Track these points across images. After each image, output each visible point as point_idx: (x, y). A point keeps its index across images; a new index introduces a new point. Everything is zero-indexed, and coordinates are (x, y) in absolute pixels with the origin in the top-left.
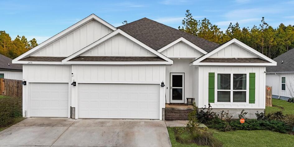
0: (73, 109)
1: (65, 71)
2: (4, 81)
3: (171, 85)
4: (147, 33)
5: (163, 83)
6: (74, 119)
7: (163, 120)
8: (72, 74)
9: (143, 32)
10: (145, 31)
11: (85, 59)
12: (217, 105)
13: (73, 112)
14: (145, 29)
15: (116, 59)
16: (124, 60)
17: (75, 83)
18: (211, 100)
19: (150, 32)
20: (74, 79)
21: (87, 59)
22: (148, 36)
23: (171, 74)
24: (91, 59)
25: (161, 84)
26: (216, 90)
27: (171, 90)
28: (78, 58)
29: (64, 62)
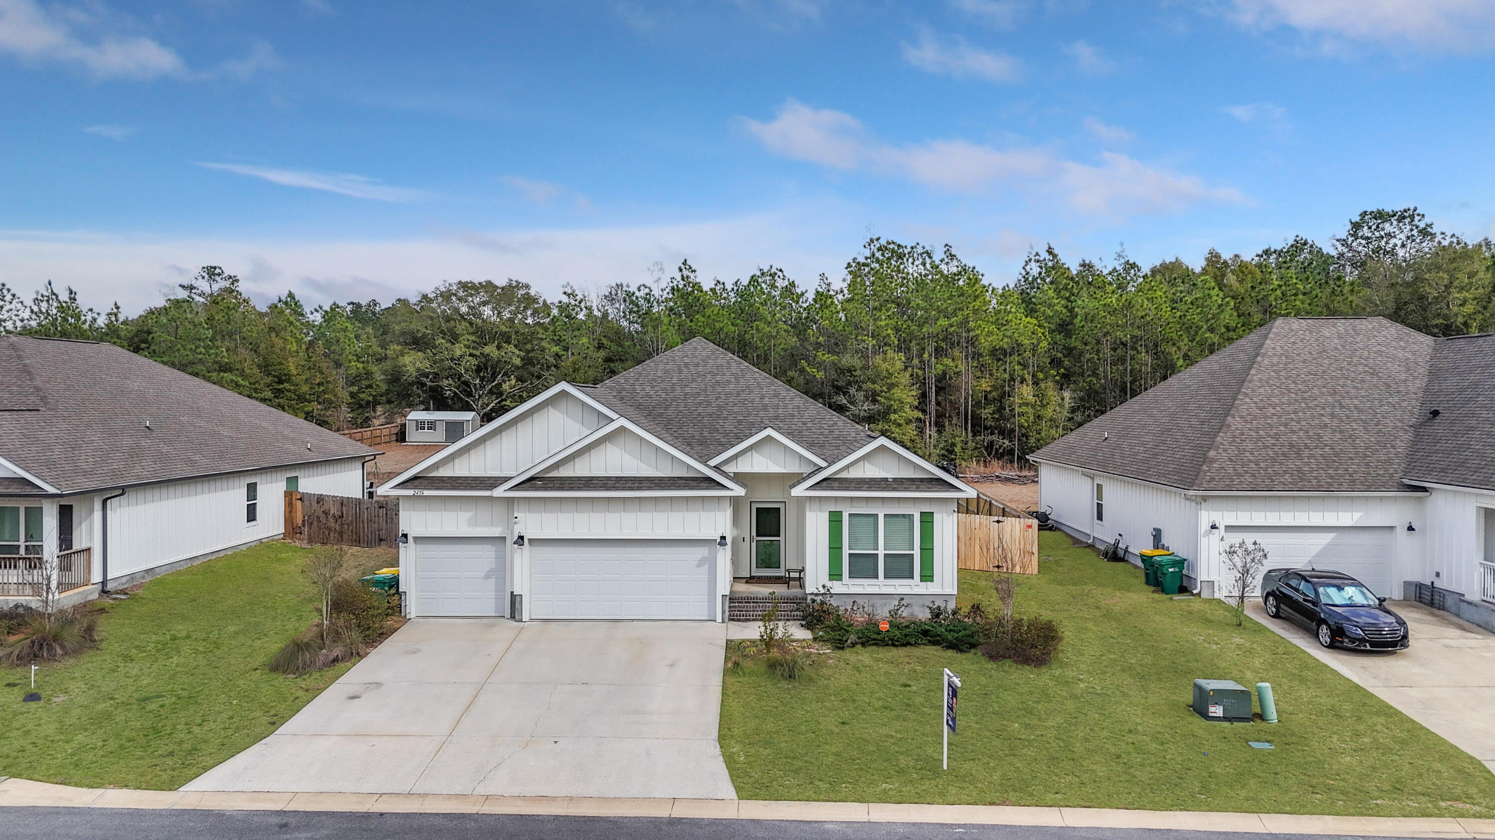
0: (518, 599)
1: (499, 511)
2: (301, 499)
3: (754, 533)
4: (698, 394)
5: (723, 538)
6: (521, 621)
7: (723, 622)
8: (516, 518)
9: (688, 390)
10: (694, 385)
11: (545, 486)
12: (848, 586)
13: (517, 605)
14: (694, 380)
15: (617, 485)
16: (633, 486)
17: (521, 538)
18: (835, 575)
19: (705, 391)
20: (518, 530)
21: (549, 486)
22: (700, 404)
23: (752, 505)
24: (558, 485)
25: (719, 540)
26: (846, 552)
27: (754, 545)
28: (530, 482)
29: (499, 492)
